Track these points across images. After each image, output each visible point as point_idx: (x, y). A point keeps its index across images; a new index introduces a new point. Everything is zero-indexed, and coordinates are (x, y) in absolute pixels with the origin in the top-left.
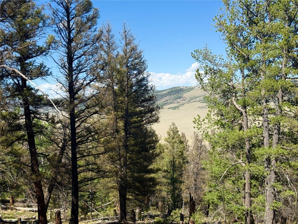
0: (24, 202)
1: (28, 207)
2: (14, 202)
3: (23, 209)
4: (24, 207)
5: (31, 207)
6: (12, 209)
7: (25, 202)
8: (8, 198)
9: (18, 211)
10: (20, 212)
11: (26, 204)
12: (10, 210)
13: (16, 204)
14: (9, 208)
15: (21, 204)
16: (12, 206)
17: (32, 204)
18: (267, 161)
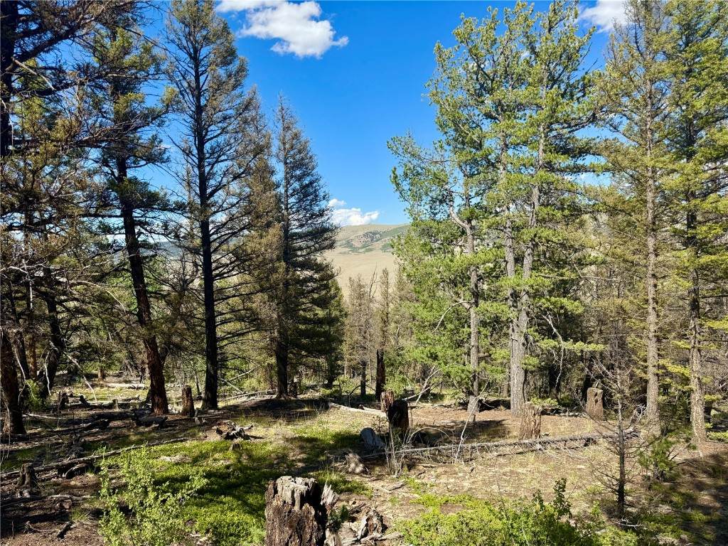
0: (119, 376)
1: (126, 382)
2: (104, 376)
3: (118, 385)
4: (120, 382)
5: (130, 382)
6: (102, 386)
7: (121, 376)
8: (94, 372)
9: (111, 389)
10: (114, 390)
11: (121, 379)
12: (98, 389)
13: (107, 379)
14: (97, 385)
15: (115, 379)
16: (101, 382)
17: (131, 379)
18: (512, 297)
